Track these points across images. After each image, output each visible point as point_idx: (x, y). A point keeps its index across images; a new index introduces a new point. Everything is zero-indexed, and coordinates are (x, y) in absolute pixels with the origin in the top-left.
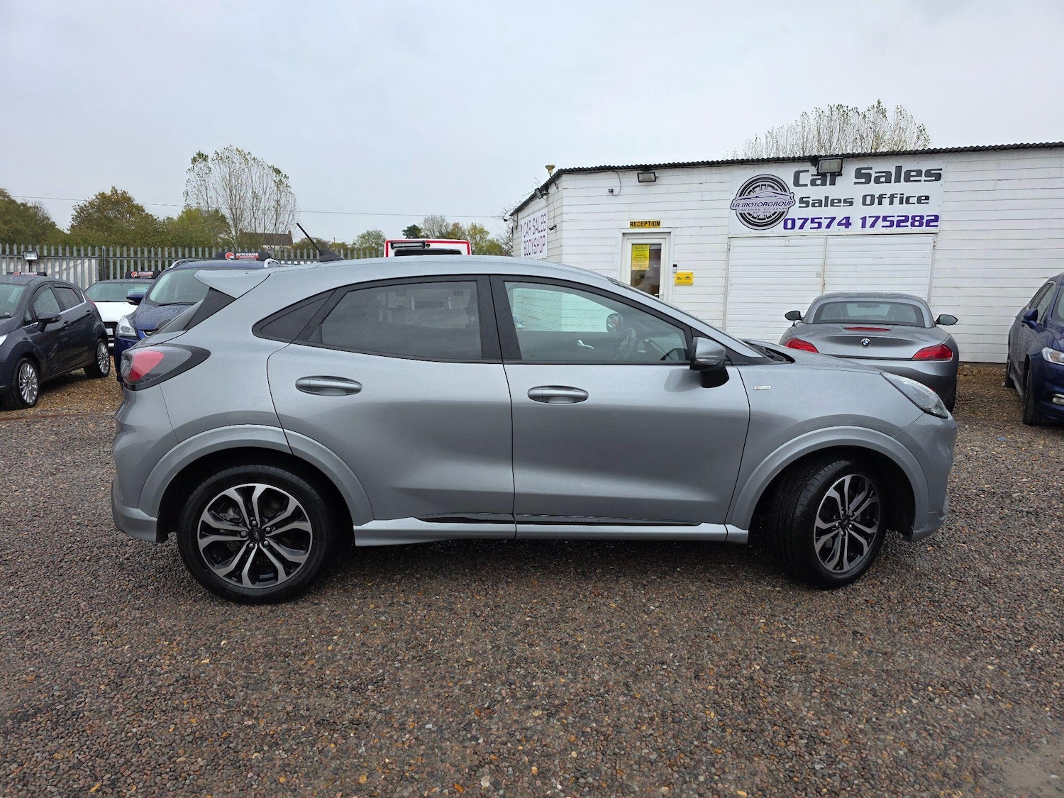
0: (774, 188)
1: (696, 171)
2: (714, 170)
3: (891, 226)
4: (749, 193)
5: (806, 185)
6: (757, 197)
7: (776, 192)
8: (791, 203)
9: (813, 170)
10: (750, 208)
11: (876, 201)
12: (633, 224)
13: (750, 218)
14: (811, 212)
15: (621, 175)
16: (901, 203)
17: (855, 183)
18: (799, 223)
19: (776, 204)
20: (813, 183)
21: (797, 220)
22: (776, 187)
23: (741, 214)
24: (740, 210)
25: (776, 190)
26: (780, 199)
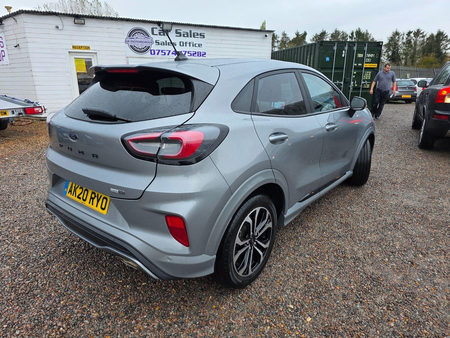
0: (144, 34)
1: (105, 22)
2: (114, 22)
3: (191, 55)
4: (133, 36)
5: (157, 35)
6: (137, 38)
7: (145, 36)
8: (152, 43)
9: (159, 28)
10: (135, 43)
11: (185, 44)
12: (74, 47)
13: (135, 48)
14: (161, 48)
15: (62, 18)
16: (193, 46)
17: (176, 36)
18: (156, 52)
19: (146, 42)
20: (160, 34)
21: (155, 51)
22: (145, 34)
23: (130, 46)
24: (130, 44)
25: (145, 35)
26: (147, 40)
